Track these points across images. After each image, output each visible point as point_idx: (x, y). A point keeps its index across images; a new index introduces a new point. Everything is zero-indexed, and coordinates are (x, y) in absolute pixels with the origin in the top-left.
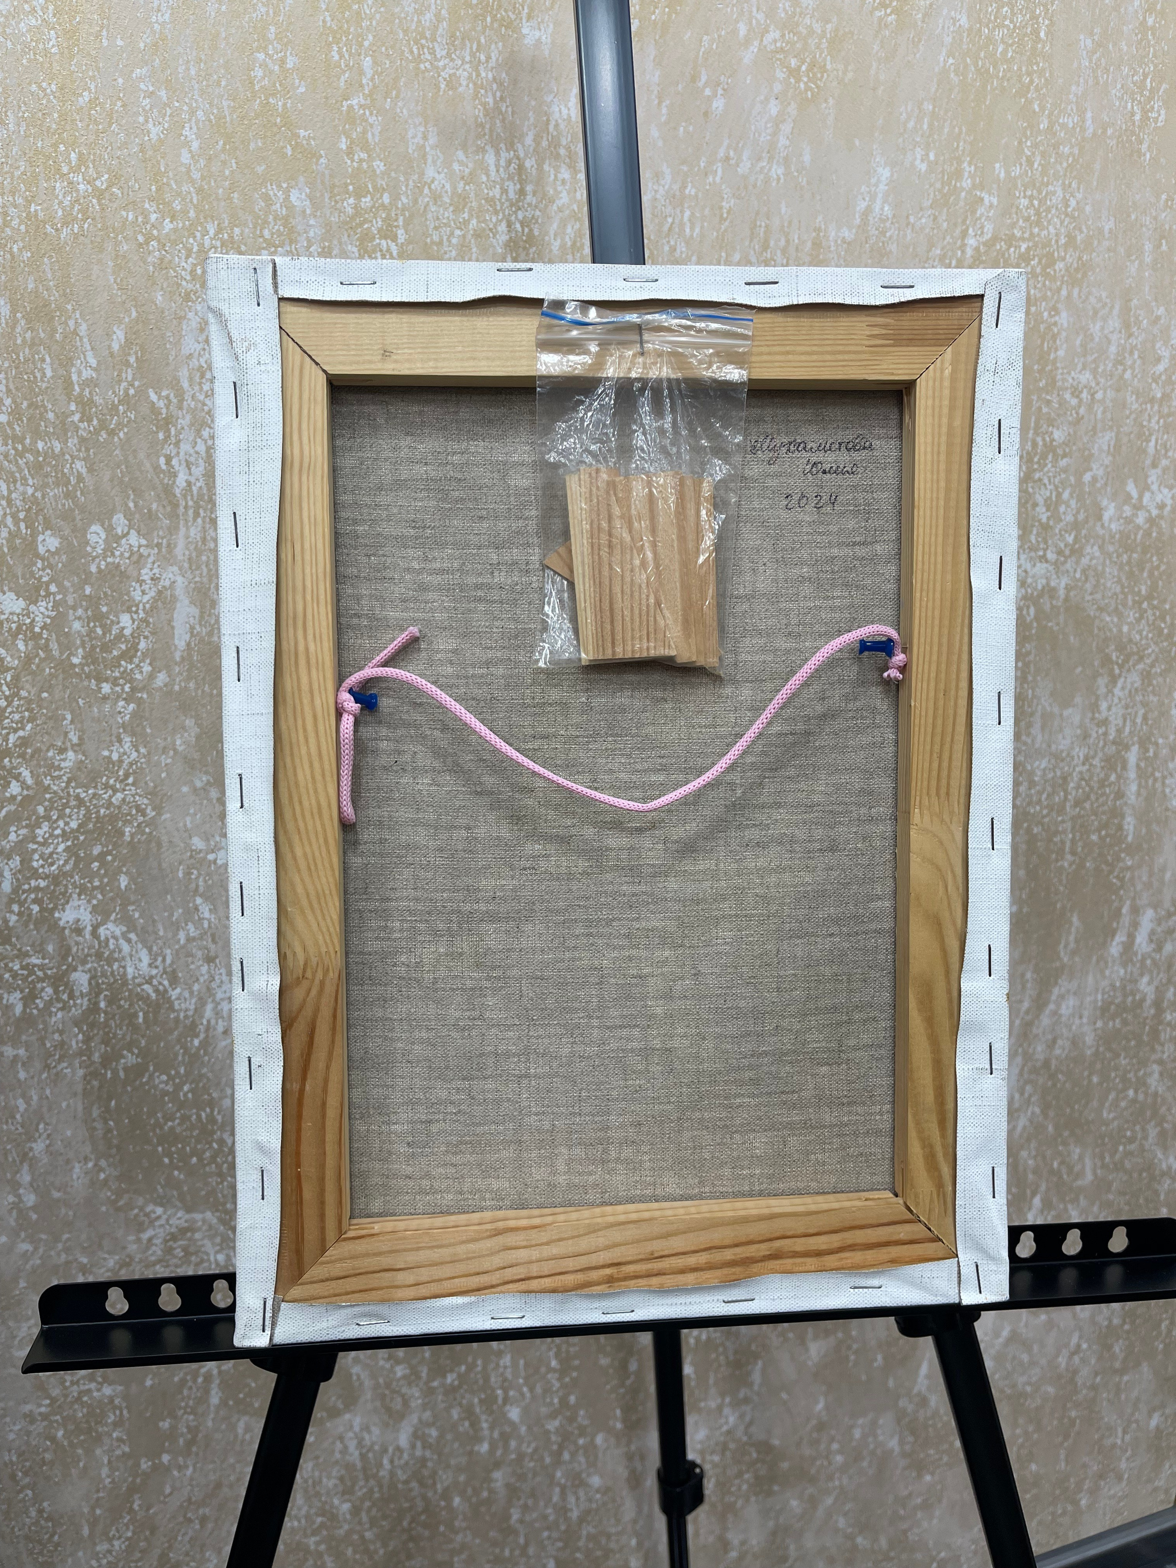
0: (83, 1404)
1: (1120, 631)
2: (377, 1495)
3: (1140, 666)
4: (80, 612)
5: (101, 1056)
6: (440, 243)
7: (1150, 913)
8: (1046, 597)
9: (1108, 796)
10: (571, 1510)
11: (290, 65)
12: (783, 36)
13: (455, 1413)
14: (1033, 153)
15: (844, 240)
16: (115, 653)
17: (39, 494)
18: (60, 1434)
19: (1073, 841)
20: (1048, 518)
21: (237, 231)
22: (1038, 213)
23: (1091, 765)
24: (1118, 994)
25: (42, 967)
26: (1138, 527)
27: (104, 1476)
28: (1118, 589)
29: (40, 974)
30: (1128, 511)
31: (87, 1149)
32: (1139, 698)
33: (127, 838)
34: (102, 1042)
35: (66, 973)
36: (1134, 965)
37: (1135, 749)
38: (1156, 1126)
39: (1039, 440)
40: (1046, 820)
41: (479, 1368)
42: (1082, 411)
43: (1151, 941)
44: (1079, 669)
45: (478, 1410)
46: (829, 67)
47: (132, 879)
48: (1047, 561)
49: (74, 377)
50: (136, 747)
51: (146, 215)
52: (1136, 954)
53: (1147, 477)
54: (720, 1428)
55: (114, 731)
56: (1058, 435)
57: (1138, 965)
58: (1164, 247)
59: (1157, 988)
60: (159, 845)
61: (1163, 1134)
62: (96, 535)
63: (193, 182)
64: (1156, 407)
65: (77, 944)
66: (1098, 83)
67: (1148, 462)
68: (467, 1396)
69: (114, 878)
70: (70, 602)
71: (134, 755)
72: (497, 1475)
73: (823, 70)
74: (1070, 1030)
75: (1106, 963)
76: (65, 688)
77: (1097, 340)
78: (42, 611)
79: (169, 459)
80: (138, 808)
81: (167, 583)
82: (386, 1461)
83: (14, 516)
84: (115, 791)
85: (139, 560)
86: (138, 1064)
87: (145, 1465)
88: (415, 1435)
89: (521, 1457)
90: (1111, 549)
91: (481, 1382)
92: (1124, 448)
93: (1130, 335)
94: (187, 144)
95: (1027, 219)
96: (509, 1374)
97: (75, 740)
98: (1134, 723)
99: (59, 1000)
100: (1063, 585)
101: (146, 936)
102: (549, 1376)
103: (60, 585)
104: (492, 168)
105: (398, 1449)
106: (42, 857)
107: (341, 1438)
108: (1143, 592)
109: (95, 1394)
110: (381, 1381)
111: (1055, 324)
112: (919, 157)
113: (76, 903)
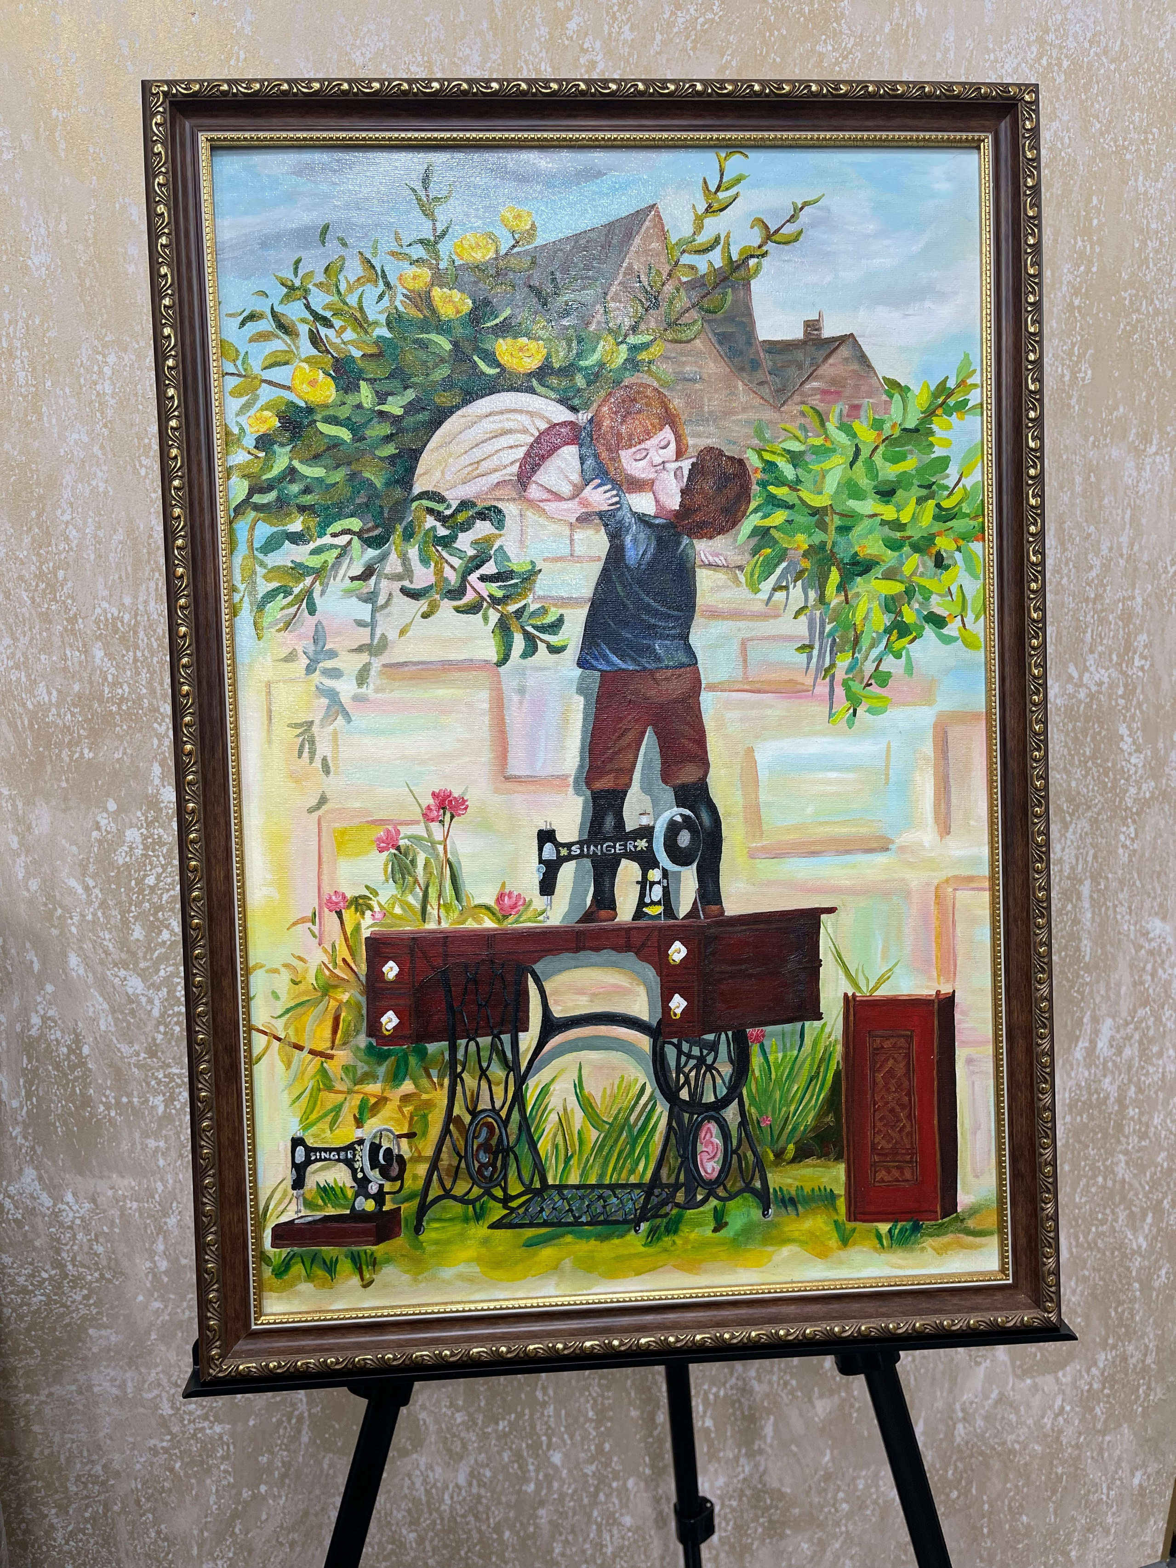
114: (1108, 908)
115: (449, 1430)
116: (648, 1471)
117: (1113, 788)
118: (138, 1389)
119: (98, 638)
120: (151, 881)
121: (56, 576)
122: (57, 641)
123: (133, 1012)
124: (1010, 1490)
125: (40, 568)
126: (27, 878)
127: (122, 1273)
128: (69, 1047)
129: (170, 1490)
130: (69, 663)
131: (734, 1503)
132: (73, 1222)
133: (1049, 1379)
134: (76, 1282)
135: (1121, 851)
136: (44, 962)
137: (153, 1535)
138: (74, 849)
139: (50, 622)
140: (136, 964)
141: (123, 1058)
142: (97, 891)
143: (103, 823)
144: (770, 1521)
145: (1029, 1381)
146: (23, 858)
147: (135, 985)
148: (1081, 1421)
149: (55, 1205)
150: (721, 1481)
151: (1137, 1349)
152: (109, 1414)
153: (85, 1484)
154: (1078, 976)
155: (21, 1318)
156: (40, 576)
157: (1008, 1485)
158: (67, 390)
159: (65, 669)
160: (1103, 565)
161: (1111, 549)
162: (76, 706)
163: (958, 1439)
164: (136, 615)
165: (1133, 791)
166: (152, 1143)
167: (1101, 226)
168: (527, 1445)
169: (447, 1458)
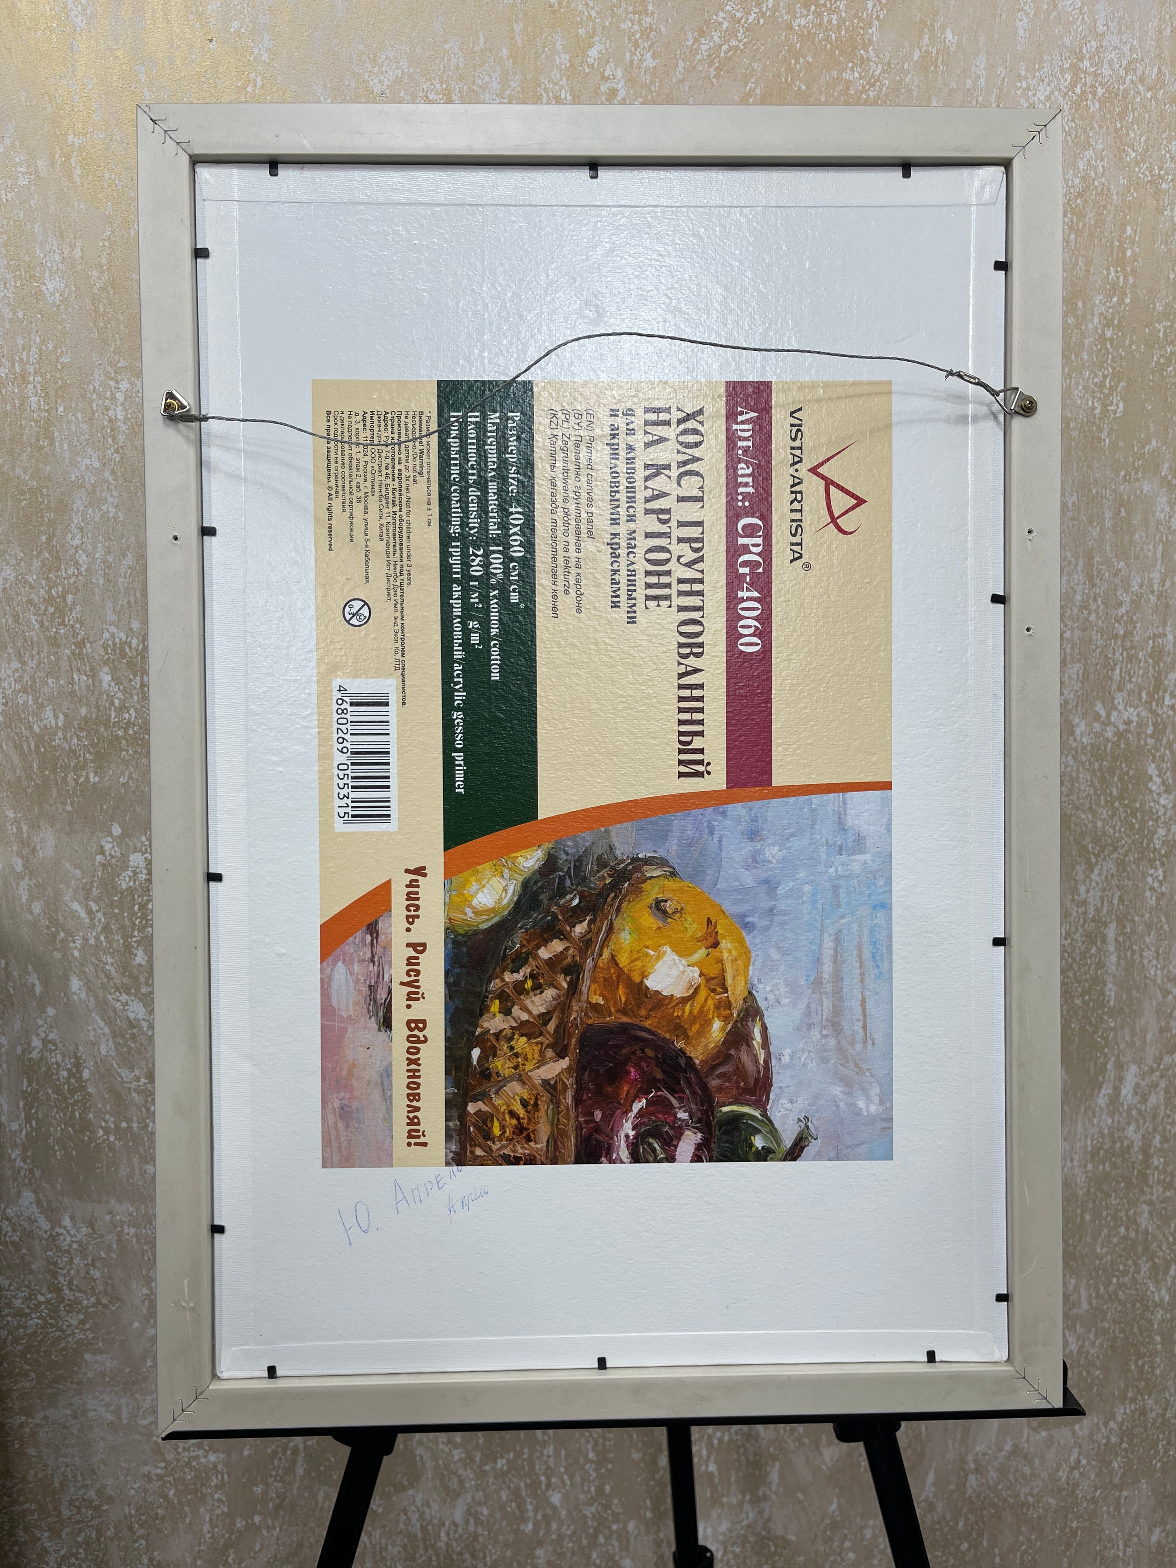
0: (192, 1468)
1: (1095, 826)
3: (1115, 855)
7: (1134, 1068)
9: (1090, 966)
13: (504, 1494)
18: (172, 1492)
23: (1072, 939)
24: (1107, 1140)
26: (1107, 740)
27: (205, 1531)
28: (1092, 791)
30: (1097, 727)
32: (1114, 882)
36: (1120, 1114)
37: (1113, 926)
38: (1147, 1261)
41: (526, 1456)
43: (1137, 1094)
45: (524, 1494)
52: (1122, 1104)
53: (1113, 699)
54: (740, 1522)
57: (1125, 1115)
58: (1123, 514)
59: (1143, 1135)
61: (1154, 1268)
64: (1119, 643)
67: (1114, 687)
68: (515, 1480)
72: (540, 1552)
75: (1094, 1112)
82: (443, 1534)
87: (240, 1524)
88: (469, 1513)
89: (561, 1537)
90: (1084, 758)
91: (527, 1468)
92: (1092, 676)
93: (1094, 586)
96: (551, 1462)
98: (1111, 903)
102: (587, 1466)
105: (454, 1523)
107: (405, 1511)
108: (1115, 793)
109: (202, 1460)
110: (441, 1463)
114: (1134, 952)
115: (446, 1467)
116: (649, 1515)
117: (1141, 830)
118: (133, 1415)
119: (105, 663)
121: (65, 600)
122: (64, 665)
123: (133, 1037)
124: (1022, 1544)
125: (49, 592)
126: (30, 901)
127: (118, 1299)
128: (69, 1071)
129: (163, 1517)
130: (76, 687)
131: (738, 1550)
132: (70, 1246)
133: (1066, 1432)
134: (73, 1306)
135: (1148, 894)
136: (45, 983)
137: (146, 1561)
138: (78, 872)
139: (58, 646)
140: (138, 989)
141: (122, 1082)
142: (100, 915)
143: (108, 847)
145: (1044, 1434)
146: (27, 880)
147: (137, 1010)
148: (1097, 1474)
149: (52, 1229)
150: (724, 1527)
151: (1156, 1403)
152: (103, 1439)
153: (78, 1508)
154: (1102, 1021)
155: (16, 1340)
156: (49, 600)
157: (1021, 1538)
158: (79, 415)
159: (72, 693)
160: (1133, 601)
161: (1141, 586)
162: (81, 729)
163: (970, 1491)
165: (1161, 832)
167: (1135, 256)
168: (526, 1484)
169: (444, 1495)
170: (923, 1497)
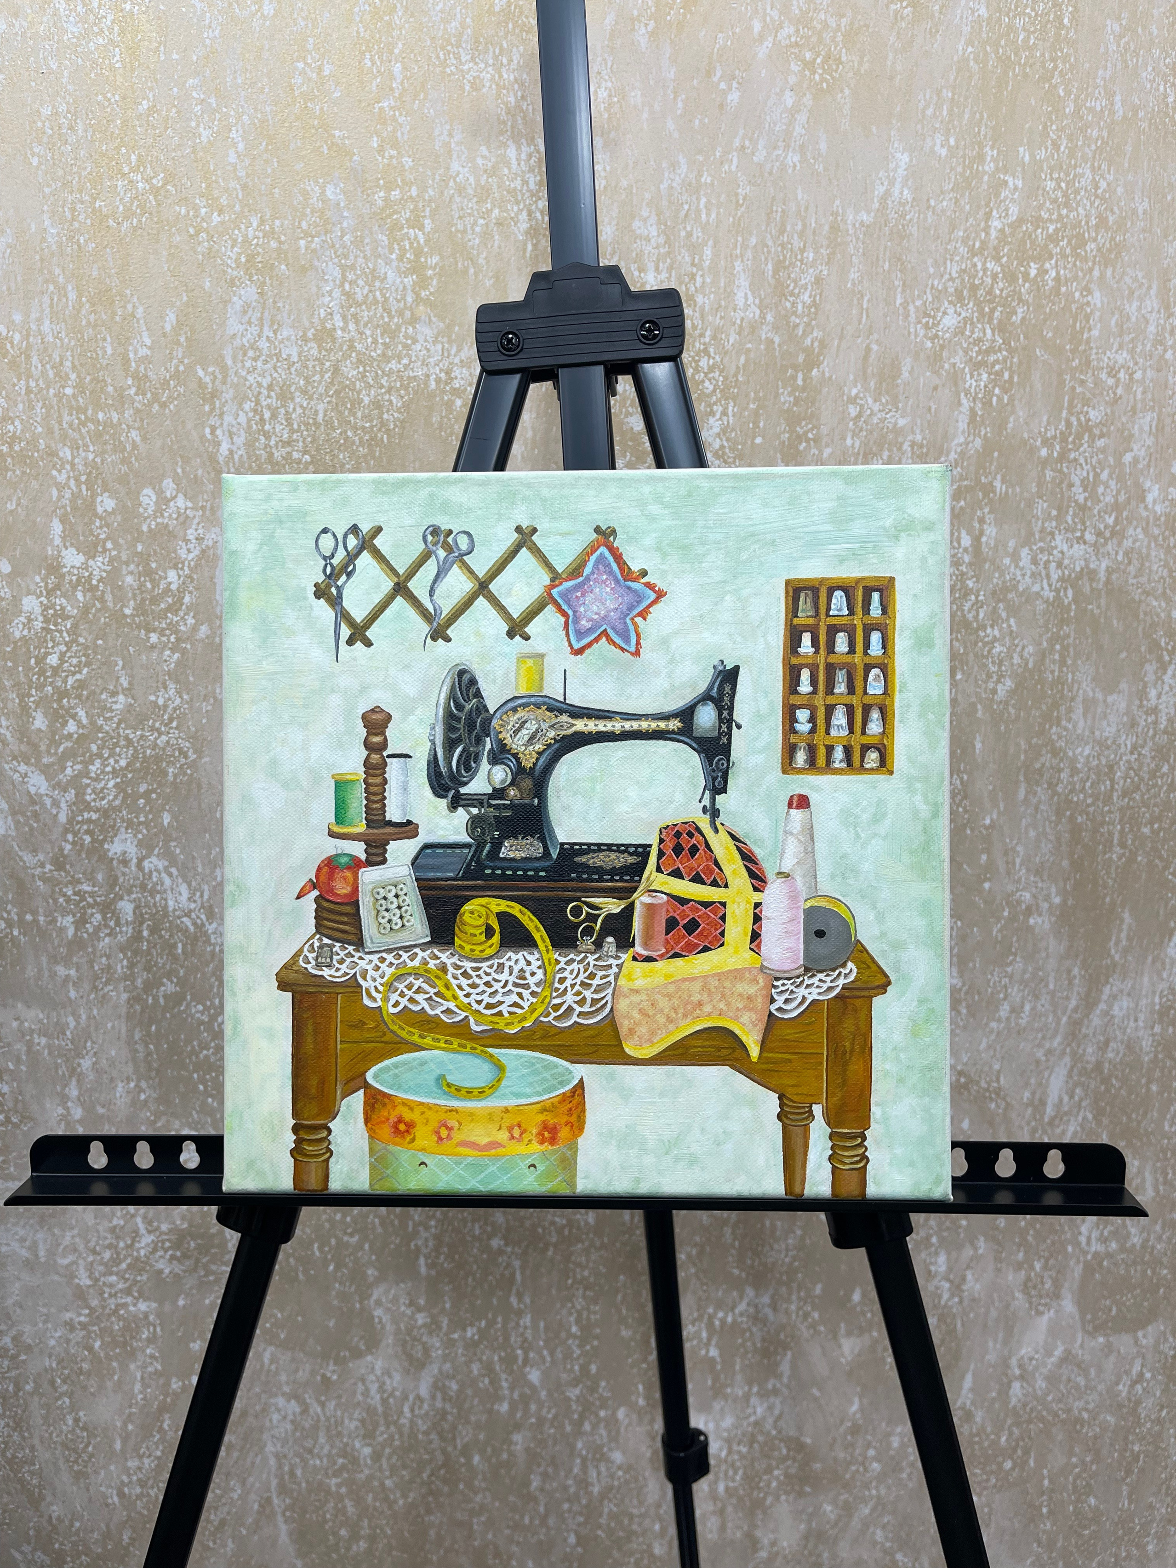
0: (120, 1318)
2: (397, 1443)
4: (132, 567)
5: (144, 983)
6: (465, 232)
8: (1085, 578)
10: (592, 1484)
11: (327, 73)
12: (798, 31)
13: (475, 1368)
14: (1060, 137)
15: (862, 223)
16: (163, 606)
17: (98, 460)
18: (97, 1344)
19: (1122, 832)
20: (1086, 499)
21: (277, 223)
22: (1065, 195)
23: (1140, 754)
25: (92, 894)
27: (137, 1392)
29: (90, 900)
31: (129, 1069)
33: (170, 778)
34: (145, 969)
35: (114, 901)
39: (1073, 419)
40: (1092, 809)
41: (499, 1326)
42: (1119, 391)
44: (1123, 655)
45: (498, 1368)
46: (844, 58)
47: (174, 817)
48: (1085, 543)
49: (131, 355)
50: (179, 693)
51: (196, 209)
54: (747, 1418)
55: (161, 678)
56: (1094, 415)
60: (199, 787)
62: (148, 498)
63: (238, 179)
65: (124, 874)
66: (1127, 67)
68: (487, 1352)
69: (158, 816)
70: (124, 557)
71: (178, 701)
72: (517, 1437)
73: (839, 61)
74: (1124, 1033)
75: (1163, 964)
76: (118, 636)
77: (1134, 319)
78: (99, 565)
79: (213, 430)
80: (180, 750)
81: (210, 543)
82: (406, 1409)
83: (77, 480)
84: (160, 734)
85: (184, 521)
86: (176, 993)
87: (176, 1384)
88: (435, 1386)
89: (541, 1421)
91: (501, 1339)
94: (235, 145)
95: (1054, 201)
96: (529, 1334)
97: (125, 685)
99: (107, 926)
100: (1103, 566)
101: (186, 872)
102: (570, 1342)
103: (115, 543)
104: (514, 162)
105: (418, 1397)
106: (94, 791)
107: (363, 1380)
109: (132, 1308)
110: (402, 1326)
111: (1088, 304)
112: (938, 142)
113: (124, 836)
115: (409, 1332)
116: (641, 1402)
118: (51, 1253)
120: (53, 660)
123: (36, 815)
124: (1076, 1466)
127: (30, 1118)
129: (89, 1374)
131: (744, 1450)
133: (1127, 1338)
137: (70, 1422)
140: (38, 759)
141: (25, 868)
144: (787, 1475)
145: (1101, 1340)
147: (38, 783)
148: (1163, 1391)
150: (728, 1422)
152: (18, 1279)
157: (1074, 1460)
163: (1014, 1401)
164: (28, 335)
166: (61, 971)
168: (500, 1358)
169: (406, 1364)
170: (959, 1403)
